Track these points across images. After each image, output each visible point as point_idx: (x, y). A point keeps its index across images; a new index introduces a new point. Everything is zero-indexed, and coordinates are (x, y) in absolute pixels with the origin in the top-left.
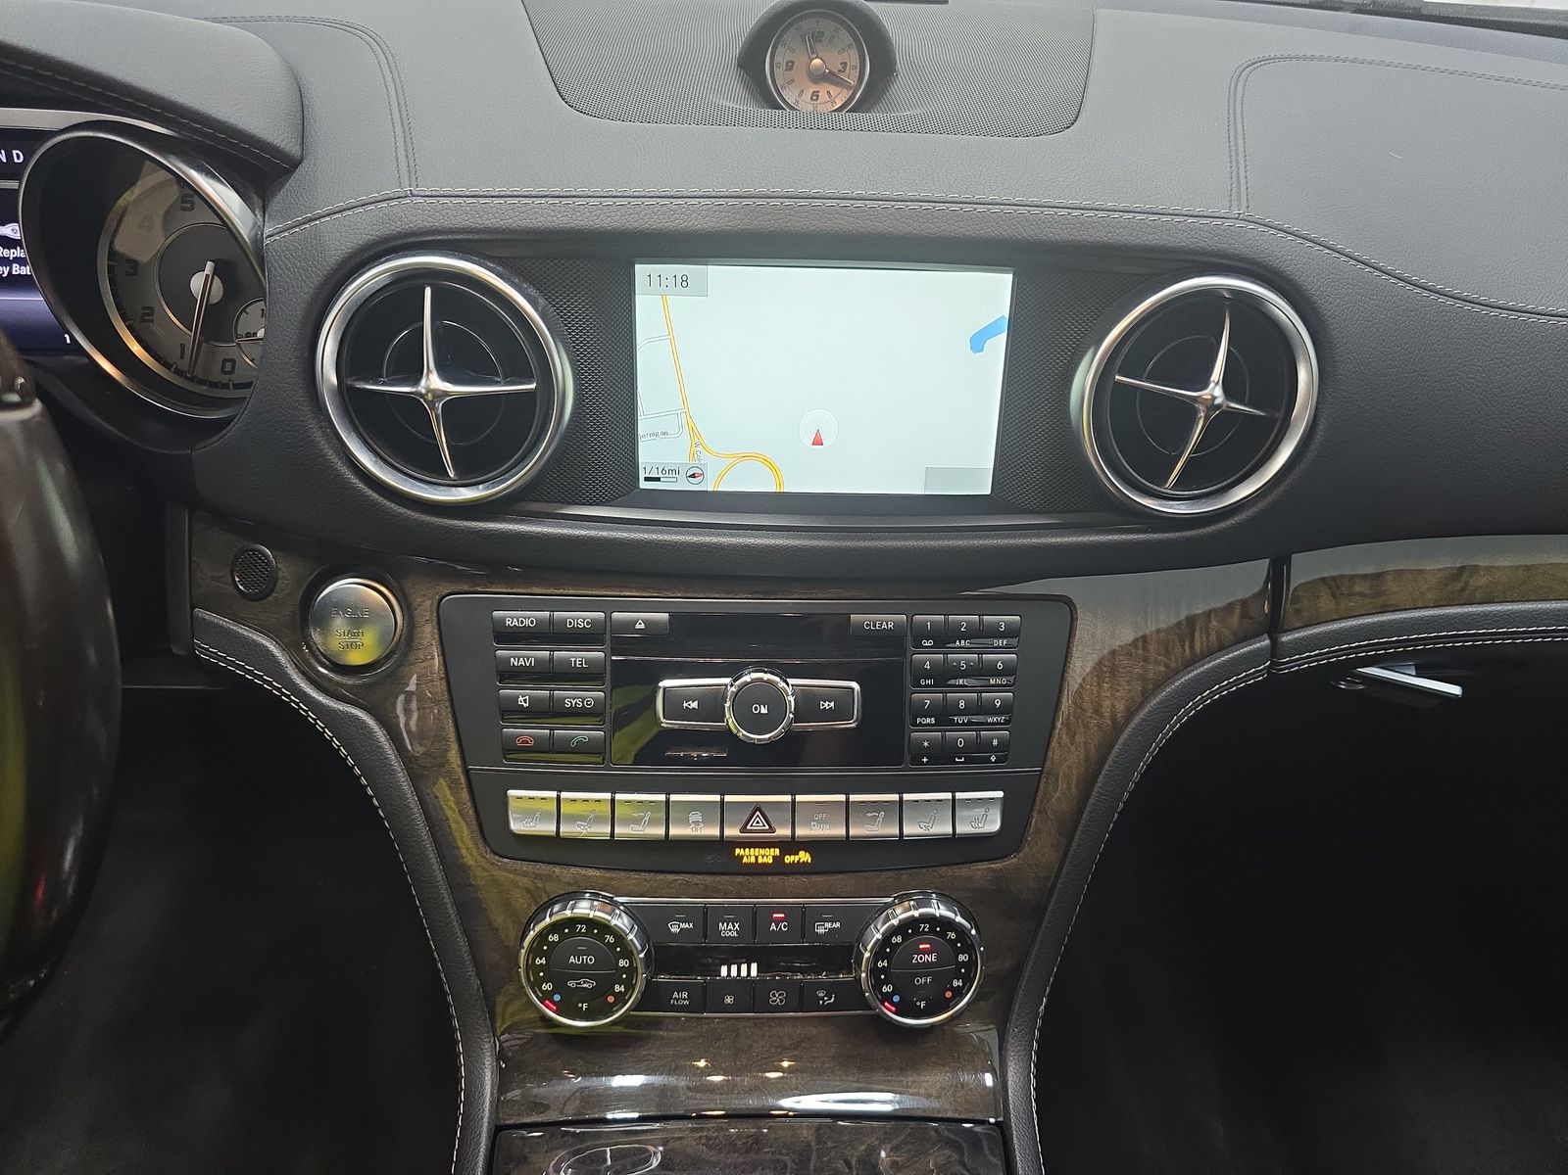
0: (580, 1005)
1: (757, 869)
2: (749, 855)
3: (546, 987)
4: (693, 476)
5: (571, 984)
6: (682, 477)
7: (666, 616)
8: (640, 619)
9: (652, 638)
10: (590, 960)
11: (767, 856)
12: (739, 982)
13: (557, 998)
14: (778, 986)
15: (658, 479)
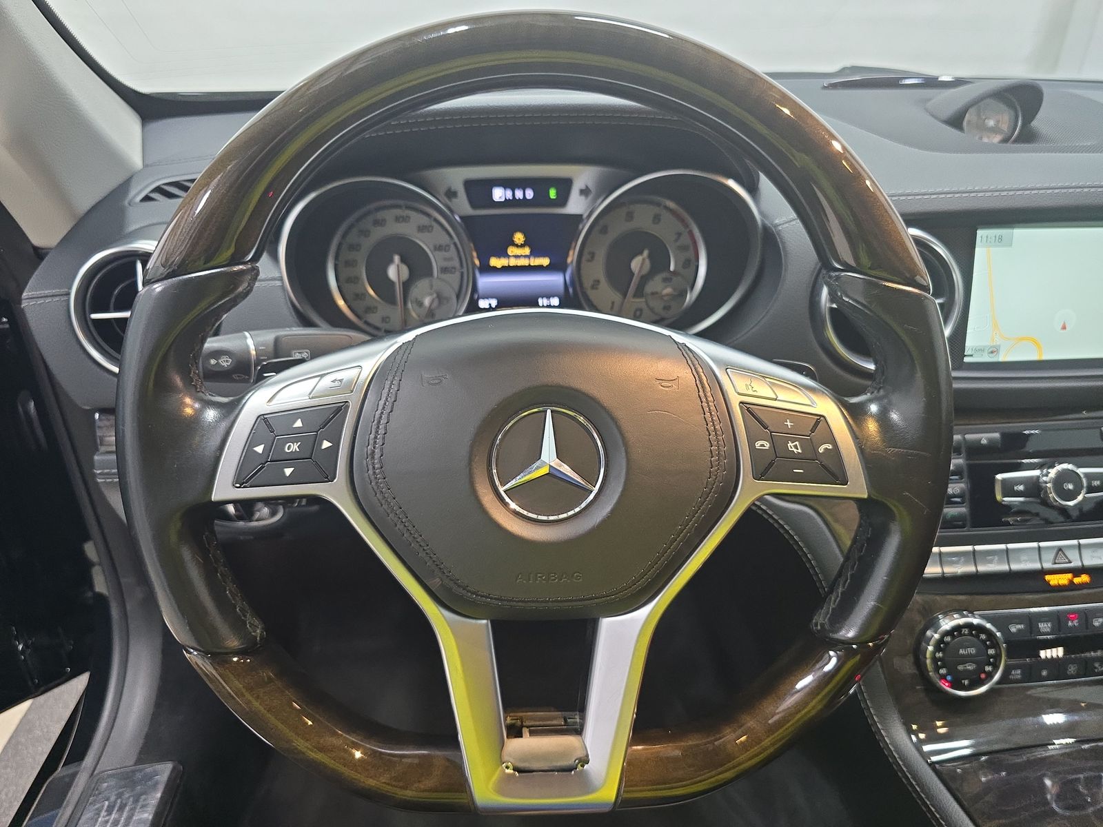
0: (963, 681)
1: (1060, 588)
2: (1054, 580)
3: (943, 671)
4: (992, 352)
5: (960, 668)
6: (986, 354)
7: (997, 435)
8: (984, 438)
9: (990, 449)
10: (972, 651)
11: (1063, 579)
12: (1052, 661)
13: (949, 678)
14: (1073, 662)
15: (972, 356)
